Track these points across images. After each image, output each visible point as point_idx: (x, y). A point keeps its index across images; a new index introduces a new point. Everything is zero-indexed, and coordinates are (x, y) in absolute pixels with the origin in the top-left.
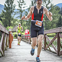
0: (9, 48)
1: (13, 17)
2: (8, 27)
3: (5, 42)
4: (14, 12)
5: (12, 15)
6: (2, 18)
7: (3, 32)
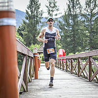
0: (34, 78)
1: (40, 30)
2: (32, 46)
3: (29, 69)
4: (40, 22)
5: (38, 27)
6: (22, 32)
7: (25, 55)
